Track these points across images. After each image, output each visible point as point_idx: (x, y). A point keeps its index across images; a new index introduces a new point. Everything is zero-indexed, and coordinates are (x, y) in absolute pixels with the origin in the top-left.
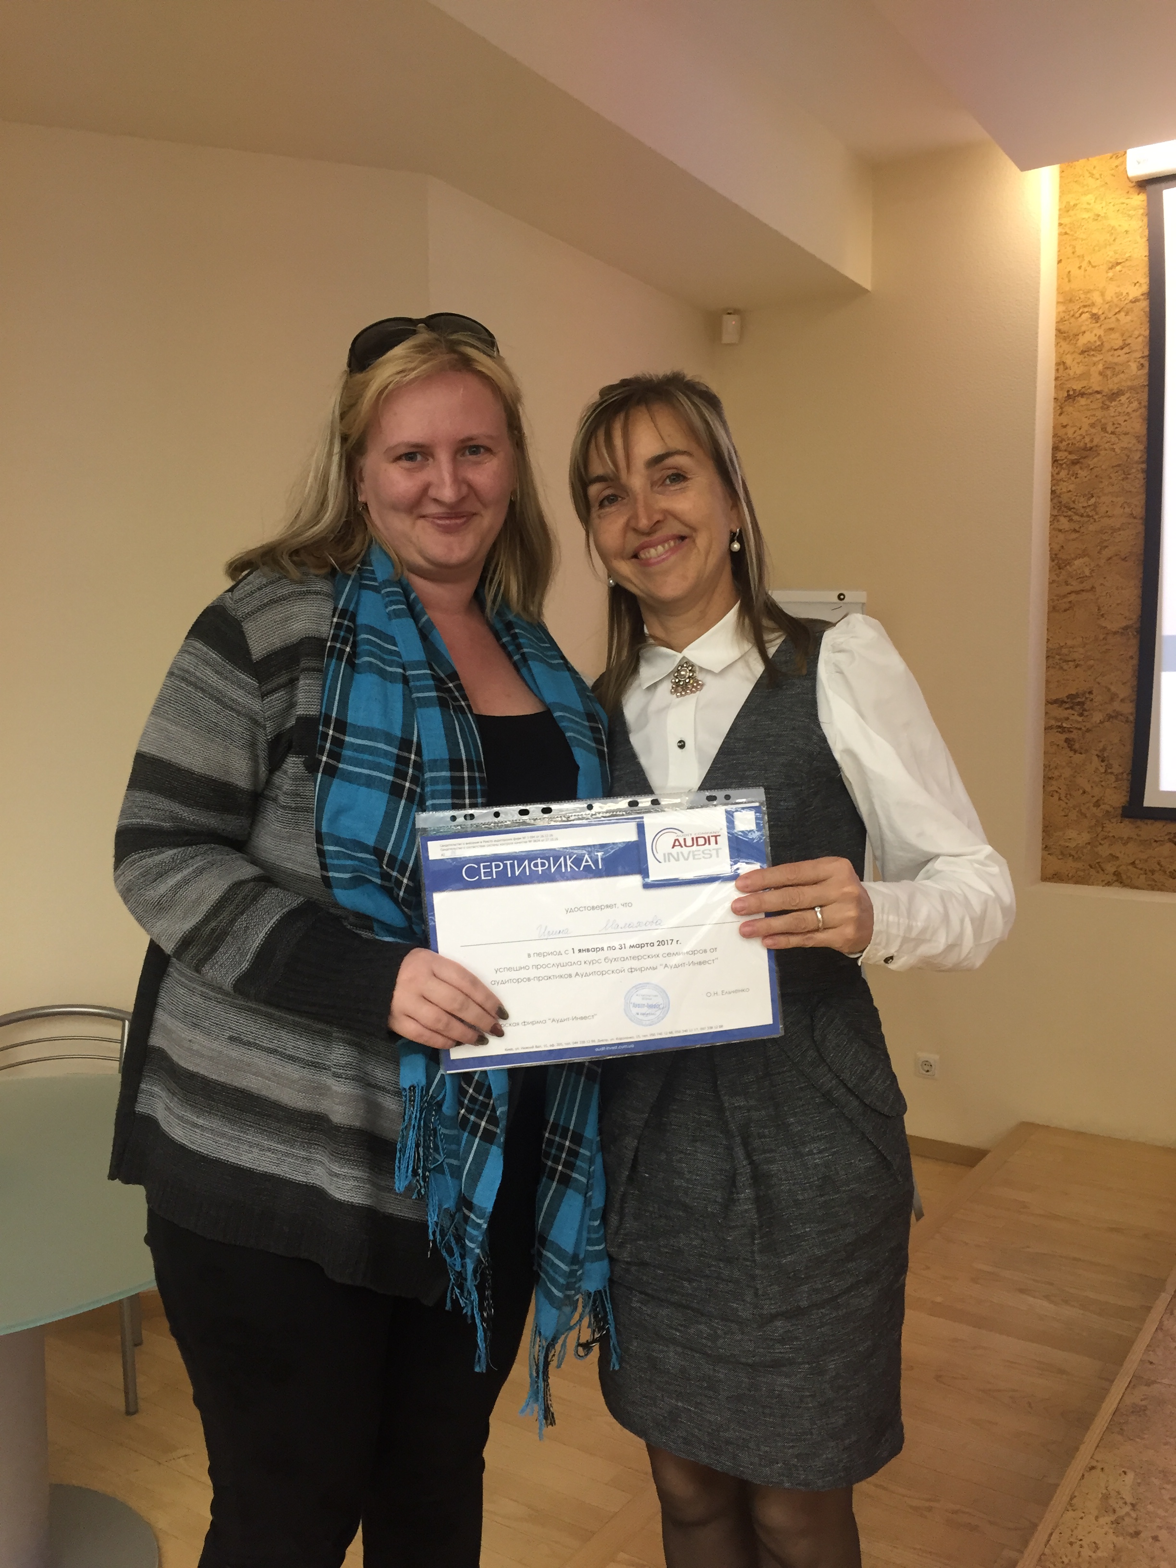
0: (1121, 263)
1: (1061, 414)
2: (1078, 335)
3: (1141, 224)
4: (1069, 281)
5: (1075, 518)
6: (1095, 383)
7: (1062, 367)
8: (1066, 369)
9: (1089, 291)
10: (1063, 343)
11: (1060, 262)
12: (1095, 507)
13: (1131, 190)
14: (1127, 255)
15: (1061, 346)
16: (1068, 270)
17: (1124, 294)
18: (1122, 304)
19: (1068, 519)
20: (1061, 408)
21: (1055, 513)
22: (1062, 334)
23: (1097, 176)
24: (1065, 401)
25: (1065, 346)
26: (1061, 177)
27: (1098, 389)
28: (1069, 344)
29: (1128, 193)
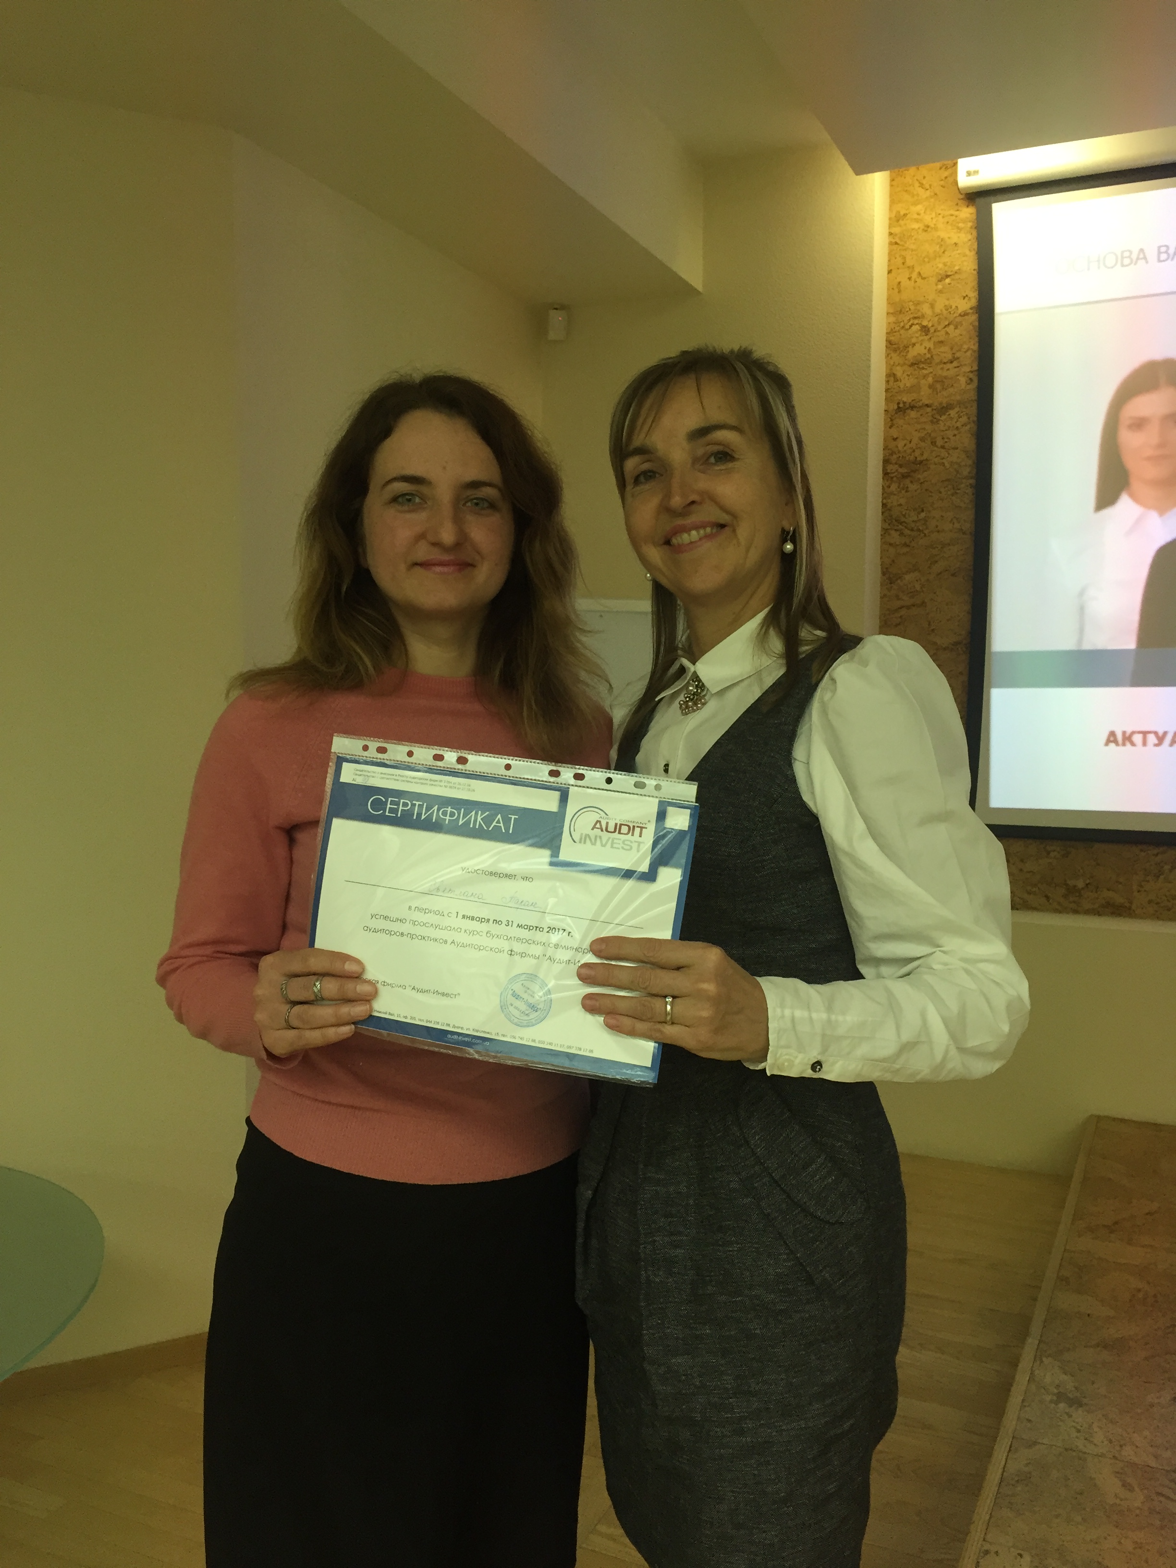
0: (950, 275)
1: (890, 427)
2: (908, 347)
3: (970, 237)
4: (899, 292)
5: (907, 532)
6: (925, 394)
7: (892, 379)
8: (898, 380)
9: (918, 303)
10: (894, 355)
11: (890, 272)
12: (925, 520)
13: (960, 202)
14: (957, 268)
15: (891, 358)
16: (898, 280)
17: (954, 307)
18: (951, 317)
19: (898, 533)
20: (892, 420)
21: (886, 526)
22: (892, 346)
23: (928, 187)
24: (896, 413)
25: (896, 358)
26: (892, 186)
27: (927, 402)
28: (898, 355)
29: (957, 204)
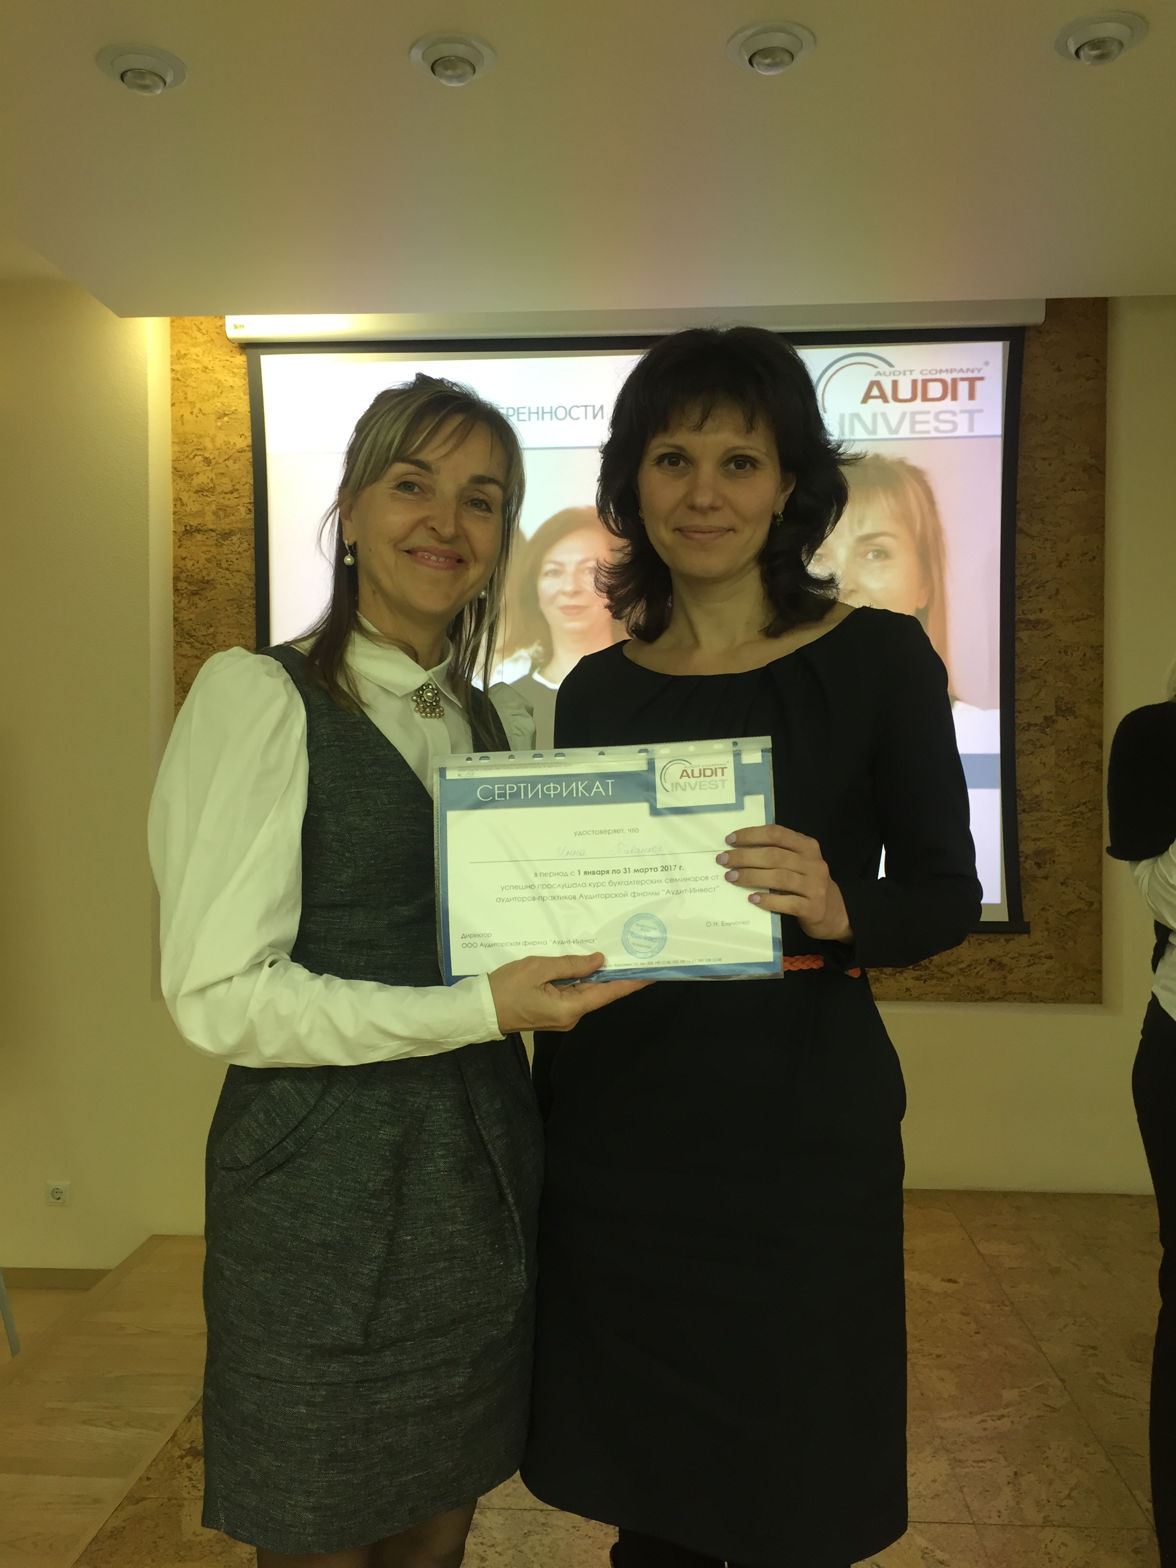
0: (228, 415)
1: (180, 547)
2: (193, 475)
3: (244, 382)
4: (183, 424)
5: (197, 645)
6: (209, 521)
7: (179, 502)
8: (184, 505)
9: (200, 437)
10: (179, 481)
11: (173, 405)
12: (214, 635)
13: (234, 350)
14: (233, 408)
15: (177, 484)
16: (181, 413)
17: (232, 443)
18: (230, 453)
19: (190, 645)
20: (180, 541)
21: (178, 639)
22: (179, 473)
23: (205, 333)
24: (183, 535)
25: (182, 484)
27: (213, 527)
28: (184, 482)
29: (232, 351)
